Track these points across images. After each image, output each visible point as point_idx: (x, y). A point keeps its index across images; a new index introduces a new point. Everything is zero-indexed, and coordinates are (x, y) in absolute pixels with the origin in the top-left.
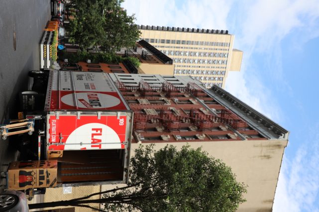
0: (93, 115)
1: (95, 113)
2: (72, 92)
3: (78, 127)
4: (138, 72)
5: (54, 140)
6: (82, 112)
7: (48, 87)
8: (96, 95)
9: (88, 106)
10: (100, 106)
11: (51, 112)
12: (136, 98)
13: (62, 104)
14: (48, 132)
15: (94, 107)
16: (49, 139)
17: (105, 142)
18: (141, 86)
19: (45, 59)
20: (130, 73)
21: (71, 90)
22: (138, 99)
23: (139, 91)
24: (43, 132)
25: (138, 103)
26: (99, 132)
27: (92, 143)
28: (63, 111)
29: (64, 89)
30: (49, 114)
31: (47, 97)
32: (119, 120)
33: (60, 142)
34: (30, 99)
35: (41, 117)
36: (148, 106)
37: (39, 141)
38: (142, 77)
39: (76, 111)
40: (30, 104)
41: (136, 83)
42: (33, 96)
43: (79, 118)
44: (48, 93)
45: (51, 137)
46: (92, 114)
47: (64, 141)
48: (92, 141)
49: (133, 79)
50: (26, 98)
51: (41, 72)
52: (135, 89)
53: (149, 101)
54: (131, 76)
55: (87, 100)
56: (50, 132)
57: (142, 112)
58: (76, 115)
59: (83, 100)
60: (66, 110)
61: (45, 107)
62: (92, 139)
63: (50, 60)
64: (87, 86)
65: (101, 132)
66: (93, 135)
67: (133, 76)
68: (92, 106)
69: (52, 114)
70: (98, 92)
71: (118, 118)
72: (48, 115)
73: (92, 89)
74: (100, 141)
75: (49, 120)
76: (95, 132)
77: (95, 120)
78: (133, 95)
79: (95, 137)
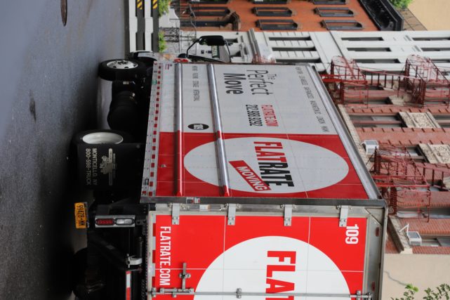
0: (271, 212)
1: (278, 207)
2: (214, 137)
3: (229, 246)
4: (405, 25)
5: (165, 281)
6: (240, 206)
7: (151, 118)
8: (279, 145)
9: (257, 183)
10: (291, 184)
11: (158, 206)
12: (395, 110)
13: (188, 176)
14: (150, 259)
15: (275, 189)
16: (153, 278)
17: (304, 291)
18: (412, 72)
19: (140, 13)
20: (379, 29)
21: (210, 130)
22: (402, 114)
23: (406, 85)
24: (138, 262)
25: (403, 125)
26: (287, 261)
27: (268, 291)
28: (190, 202)
29: (191, 127)
30: (154, 209)
31: (147, 155)
32: (345, 229)
33: (181, 288)
34: (104, 159)
35: (134, 221)
36: (432, 136)
37: (128, 285)
38: (415, 39)
39: (225, 202)
40: (104, 171)
41: (397, 61)
42: (111, 150)
43: (232, 222)
44: (149, 140)
45: (158, 273)
46: (267, 210)
47: (193, 284)
48: (269, 286)
49: (388, 50)
50: (95, 156)
51: (131, 65)
52: (392, 82)
53: (437, 117)
54: (381, 39)
55: (254, 164)
56: (156, 258)
57: (414, 155)
58: (223, 214)
59: (242, 163)
60: (197, 200)
61: (144, 187)
62: (268, 281)
63: (152, 15)
64: (253, 116)
65: (293, 261)
66: (271, 269)
67: (389, 37)
68: (267, 184)
69: (162, 209)
70: (283, 136)
71: (343, 224)
72: (150, 212)
73: (269, 124)
74: (290, 286)
75: (154, 225)
76: (275, 261)
77: (275, 227)
78: (387, 101)
79: (277, 276)
